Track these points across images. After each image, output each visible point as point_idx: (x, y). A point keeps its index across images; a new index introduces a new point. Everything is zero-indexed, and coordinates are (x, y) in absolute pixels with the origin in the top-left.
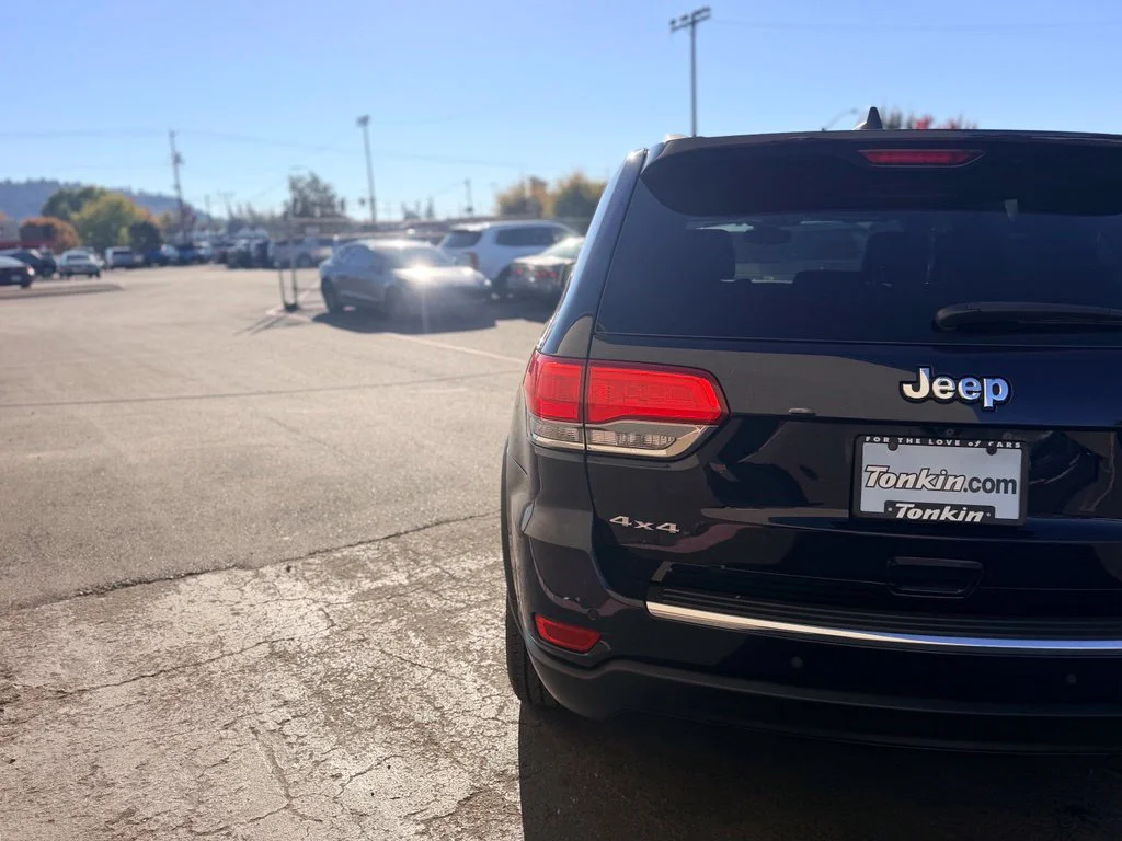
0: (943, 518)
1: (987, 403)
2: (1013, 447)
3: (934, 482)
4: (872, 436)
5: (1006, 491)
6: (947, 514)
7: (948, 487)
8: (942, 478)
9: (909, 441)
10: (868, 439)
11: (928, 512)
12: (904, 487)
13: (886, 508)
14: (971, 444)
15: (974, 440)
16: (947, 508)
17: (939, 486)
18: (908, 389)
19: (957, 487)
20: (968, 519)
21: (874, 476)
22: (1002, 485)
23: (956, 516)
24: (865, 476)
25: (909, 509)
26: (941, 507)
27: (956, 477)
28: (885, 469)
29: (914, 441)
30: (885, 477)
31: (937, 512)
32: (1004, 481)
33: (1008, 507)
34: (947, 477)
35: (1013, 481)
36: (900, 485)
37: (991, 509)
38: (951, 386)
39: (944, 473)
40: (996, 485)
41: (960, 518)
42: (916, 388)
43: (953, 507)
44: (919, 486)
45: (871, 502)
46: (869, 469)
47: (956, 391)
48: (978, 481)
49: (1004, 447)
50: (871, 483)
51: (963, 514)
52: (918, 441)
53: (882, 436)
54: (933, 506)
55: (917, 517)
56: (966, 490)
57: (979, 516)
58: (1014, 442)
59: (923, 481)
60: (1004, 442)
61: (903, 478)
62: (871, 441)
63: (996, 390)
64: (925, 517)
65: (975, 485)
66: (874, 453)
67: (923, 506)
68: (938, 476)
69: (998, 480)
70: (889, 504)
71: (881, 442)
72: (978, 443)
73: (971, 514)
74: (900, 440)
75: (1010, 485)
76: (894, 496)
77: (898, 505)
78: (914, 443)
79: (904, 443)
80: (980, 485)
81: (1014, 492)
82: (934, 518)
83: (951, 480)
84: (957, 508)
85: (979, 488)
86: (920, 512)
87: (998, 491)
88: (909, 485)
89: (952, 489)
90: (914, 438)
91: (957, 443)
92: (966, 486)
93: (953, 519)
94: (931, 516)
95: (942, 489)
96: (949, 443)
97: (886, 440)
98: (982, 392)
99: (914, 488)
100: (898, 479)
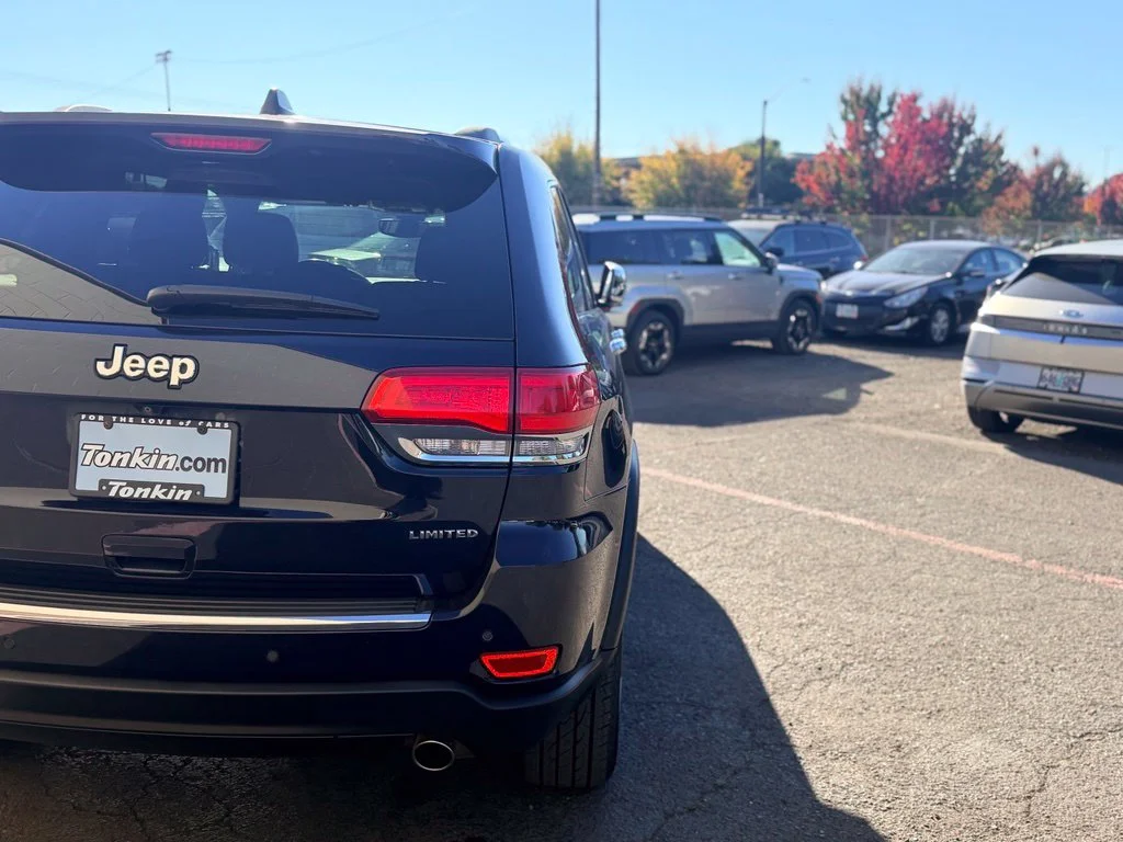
0: (153, 497)
1: (174, 381)
2: (222, 427)
3: (147, 461)
4: (88, 414)
5: (216, 471)
6: (158, 493)
7: (160, 466)
8: (155, 457)
9: (123, 419)
10: (83, 417)
11: (140, 490)
12: (118, 466)
13: (100, 487)
14: (181, 423)
15: (185, 420)
16: (158, 486)
17: (151, 465)
18: (101, 366)
19: (170, 466)
20: (177, 498)
21: (90, 454)
22: (213, 464)
23: (166, 494)
24: (81, 454)
25: (121, 487)
26: (152, 485)
27: (169, 456)
28: (100, 448)
29: (127, 420)
30: (101, 455)
31: (148, 490)
32: (215, 460)
33: (217, 486)
34: (160, 455)
35: (223, 461)
36: (114, 463)
37: (202, 488)
38: (142, 363)
39: (157, 451)
40: (207, 464)
41: (170, 497)
42: (109, 362)
43: (164, 485)
44: (132, 465)
45: (86, 481)
46: (86, 447)
47: (146, 369)
48: (190, 460)
49: (214, 427)
50: (87, 462)
51: (172, 492)
52: (131, 420)
53: (97, 414)
54: (144, 485)
55: (128, 495)
56: (177, 469)
57: (187, 495)
58: (222, 422)
59: (137, 459)
60: (214, 421)
61: (118, 456)
62: (87, 419)
63: (183, 368)
64: (136, 496)
65: (187, 464)
66: (90, 431)
67: (134, 485)
68: (151, 455)
69: (209, 459)
70: (103, 482)
71: (96, 420)
72: (189, 422)
73: (181, 492)
74: (114, 418)
75: (220, 464)
76: (107, 474)
77: (111, 483)
78: (127, 422)
79: (118, 421)
80: (192, 464)
81: (224, 471)
82: (145, 496)
83: (164, 459)
84: (167, 486)
85: (190, 467)
86: (131, 490)
87: (209, 470)
88: (124, 464)
89: (164, 468)
90: (128, 416)
91: (169, 422)
92: (178, 465)
93: (162, 497)
94: (141, 494)
95: (155, 468)
96: (161, 422)
97: (101, 418)
98: (170, 371)
99: (128, 466)
100: (112, 458)
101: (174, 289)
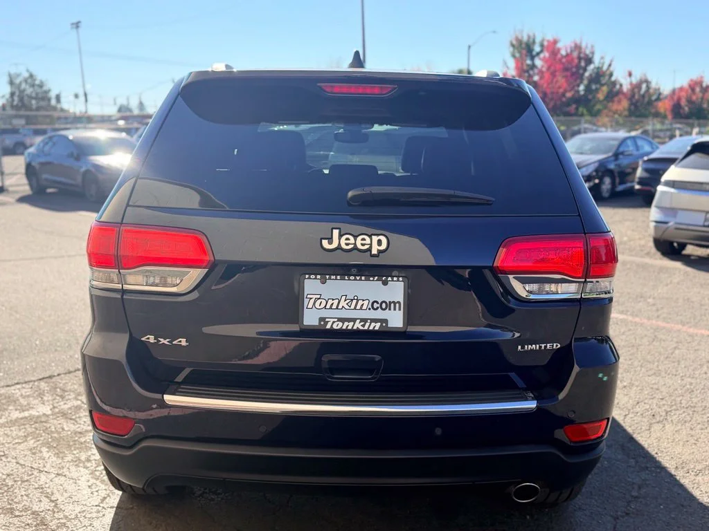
0: (355, 328)
1: (374, 251)
2: (398, 281)
3: (349, 304)
4: (310, 274)
5: (395, 309)
6: (358, 325)
7: (358, 307)
8: (355, 302)
9: (333, 277)
10: (307, 276)
11: (346, 324)
12: (331, 308)
13: (320, 322)
14: (371, 279)
15: (374, 276)
16: (358, 321)
17: (353, 307)
18: (325, 243)
19: (364, 307)
20: (371, 328)
21: (312, 301)
22: (392, 305)
23: (363, 326)
24: (306, 301)
25: (334, 322)
26: (354, 320)
27: (363, 300)
28: (319, 296)
29: (336, 277)
30: (319, 301)
31: (351, 324)
32: (393, 302)
33: (396, 320)
34: (358, 300)
35: (399, 302)
36: (328, 307)
37: (386, 321)
38: (352, 240)
39: (356, 298)
40: (388, 305)
41: (366, 328)
42: (330, 240)
43: (362, 320)
44: (340, 307)
45: (310, 318)
46: (309, 296)
47: (355, 244)
48: (378, 303)
49: (393, 281)
50: (310, 306)
51: (367, 324)
52: (338, 277)
53: (316, 274)
54: (349, 320)
55: (339, 327)
56: (369, 309)
57: (378, 326)
58: (398, 277)
59: (343, 303)
60: (392, 277)
61: (330, 302)
62: (309, 278)
63: (380, 242)
64: (344, 327)
65: (376, 305)
66: (311, 286)
67: (342, 320)
68: (352, 300)
69: (390, 302)
70: (322, 319)
71: (316, 278)
72: (376, 278)
73: (373, 324)
74: (328, 277)
75: (397, 305)
76: (324, 314)
77: (327, 320)
78: (336, 279)
79: (330, 279)
80: (379, 305)
81: (400, 309)
82: (350, 328)
83: (360, 303)
84: (364, 320)
85: (378, 308)
86: (341, 324)
87: (390, 309)
88: (334, 307)
89: (361, 309)
90: (336, 275)
91: (363, 278)
92: (370, 306)
93: (361, 328)
94: (347, 326)
95: (355, 309)
96: (358, 278)
97: (319, 277)
98: (371, 244)
99: (337, 308)
100: (327, 303)
101: (367, 190)
